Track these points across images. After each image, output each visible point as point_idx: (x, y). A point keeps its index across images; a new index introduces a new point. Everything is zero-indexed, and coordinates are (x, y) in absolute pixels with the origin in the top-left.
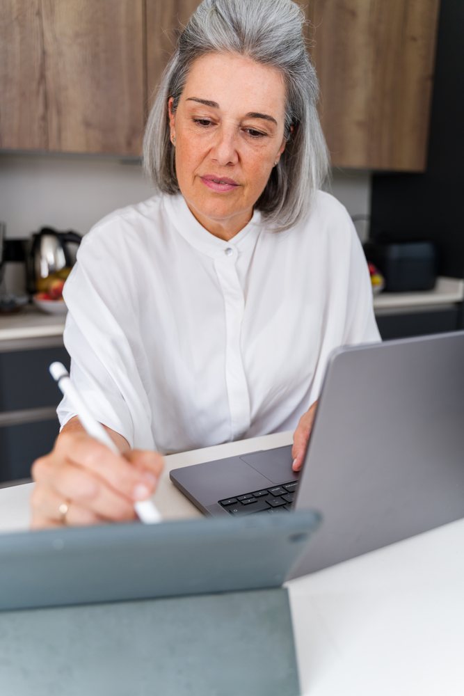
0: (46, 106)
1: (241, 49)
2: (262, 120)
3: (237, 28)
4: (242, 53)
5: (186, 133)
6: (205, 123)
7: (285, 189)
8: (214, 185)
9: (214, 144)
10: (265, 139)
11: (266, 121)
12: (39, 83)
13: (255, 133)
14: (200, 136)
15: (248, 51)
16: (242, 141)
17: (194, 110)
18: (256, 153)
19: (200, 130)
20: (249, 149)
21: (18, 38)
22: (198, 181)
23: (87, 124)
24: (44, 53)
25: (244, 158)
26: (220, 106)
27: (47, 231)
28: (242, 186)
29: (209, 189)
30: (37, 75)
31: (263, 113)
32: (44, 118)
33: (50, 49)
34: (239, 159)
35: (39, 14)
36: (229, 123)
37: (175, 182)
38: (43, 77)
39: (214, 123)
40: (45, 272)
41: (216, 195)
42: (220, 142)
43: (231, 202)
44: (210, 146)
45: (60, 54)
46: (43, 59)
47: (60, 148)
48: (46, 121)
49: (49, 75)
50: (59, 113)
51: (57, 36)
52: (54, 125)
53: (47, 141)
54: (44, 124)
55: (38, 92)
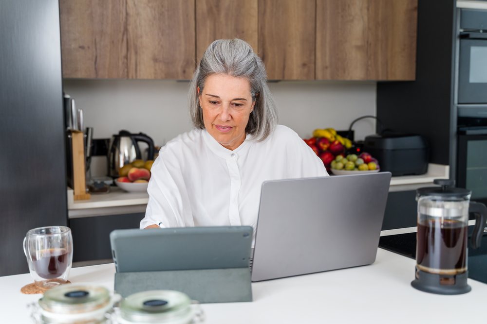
0: (128, 49)
1: (226, 71)
2: (239, 101)
4: (227, 74)
5: (207, 107)
6: (215, 103)
7: (259, 121)
8: (222, 129)
9: (220, 113)
10: (243, 107)
11: (241, 101)
12: (123, 34)
13: (237, 105)
14: (213, 109)
15: (230, 73)
16: (232, 109)
17: (209, 98)
18: (239, 113)
19: (212, 106)
20: (235, 112)
21: (110, 6)
22: (214, 127)
23: (155, 60)
24: (127, 14)
25: (234, 117)
26: (221, 97)
27: (124, 133)
28: (235, 127)
29: (220, 131)
30: (122, 29)
31: (240, 98)
32: (126, 57)
33: (131, 12)
34: (232, 117)
36: (225, 104)
37: (203, 125)
38: (126, 30)
39: (219, 103)
40: (122, 165)
41: (223, 133)
42: (222, 112)
43: (230, 135)
44: (218, 113)
45: (138, 14)
46: (127, 19)
47: (136, 76)
48: (127, 59)
49: (130, 28)
50: (136, 53)
51: (136, 3)
52: (133, 61)
53: (128, 72)
54: (125, 61)
55: (123, 40)
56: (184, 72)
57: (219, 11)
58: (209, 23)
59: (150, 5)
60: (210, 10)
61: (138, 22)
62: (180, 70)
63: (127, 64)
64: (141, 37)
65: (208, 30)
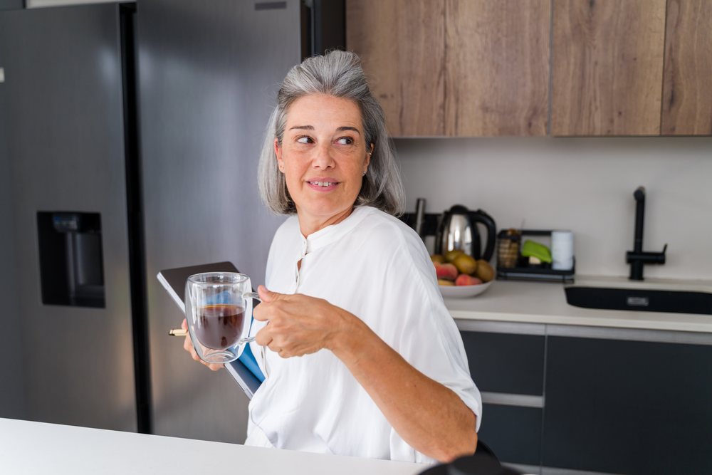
0: (445, 96)
3: (320, 79)
12: (440, 75)
21: (423, 38)
23: (485, 109)
24: (446, 46)
27: (458, 210)
30: (439, 68)
32: (443, 107)
33: (451, 43)
35: (444, 13)
38: (444, 68)
45: (461, 45)
46: (445, 53)
47: (456, 134)
48: (444, 109)
49: (450, 66)
50: (457, 100)
51: (459, 29)
52: (452, 112)
53: (444, 128)
54: (442, 112)
55: (438, 83)
56: (530, 125)
57: (591, 29)
58: (574, 49)
59: (480, 30)
60: (577, 28)
61: (461, 57)
62: (522, 122)
63: (444, 117)
64: (466, 77)
65: (572, 60)
